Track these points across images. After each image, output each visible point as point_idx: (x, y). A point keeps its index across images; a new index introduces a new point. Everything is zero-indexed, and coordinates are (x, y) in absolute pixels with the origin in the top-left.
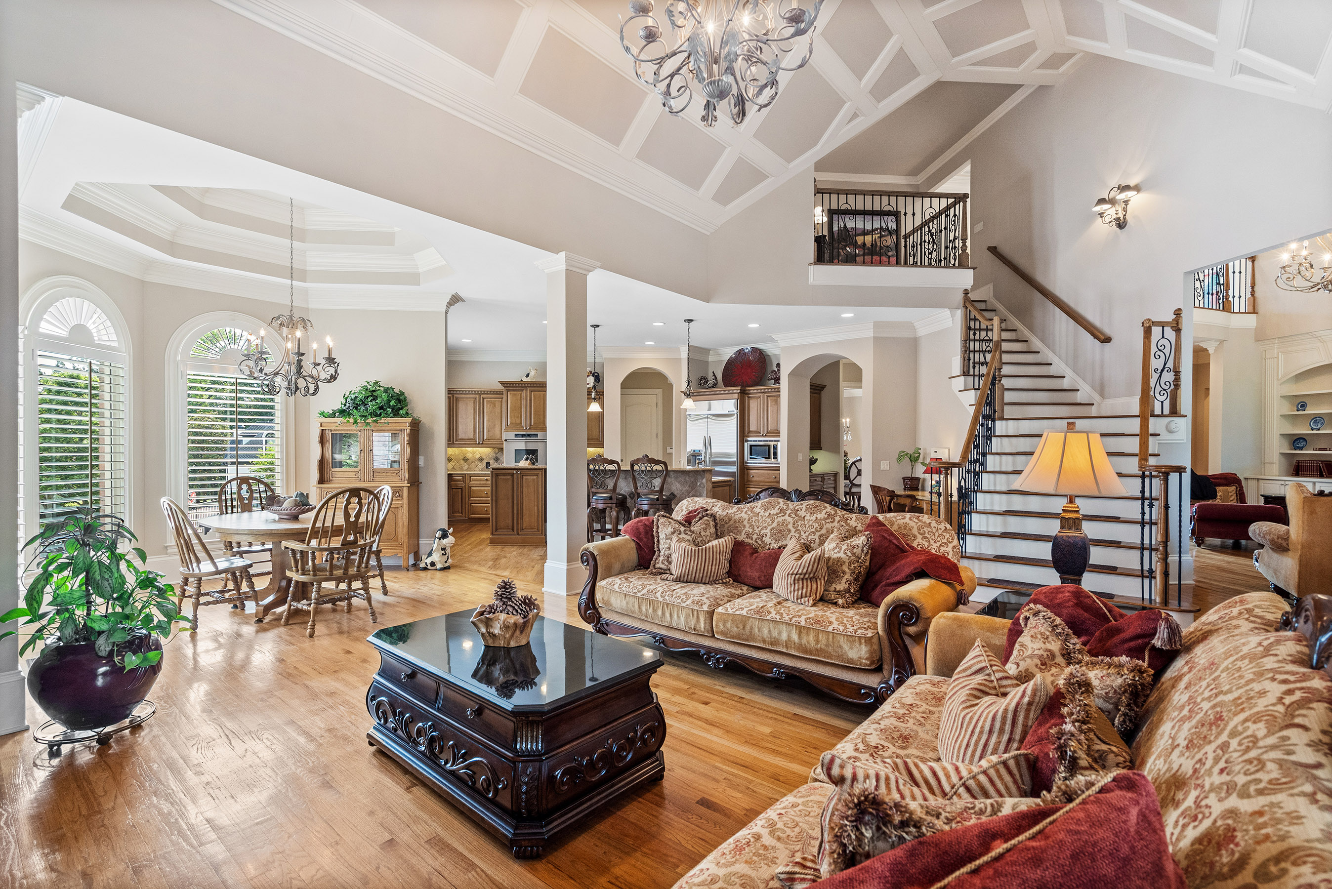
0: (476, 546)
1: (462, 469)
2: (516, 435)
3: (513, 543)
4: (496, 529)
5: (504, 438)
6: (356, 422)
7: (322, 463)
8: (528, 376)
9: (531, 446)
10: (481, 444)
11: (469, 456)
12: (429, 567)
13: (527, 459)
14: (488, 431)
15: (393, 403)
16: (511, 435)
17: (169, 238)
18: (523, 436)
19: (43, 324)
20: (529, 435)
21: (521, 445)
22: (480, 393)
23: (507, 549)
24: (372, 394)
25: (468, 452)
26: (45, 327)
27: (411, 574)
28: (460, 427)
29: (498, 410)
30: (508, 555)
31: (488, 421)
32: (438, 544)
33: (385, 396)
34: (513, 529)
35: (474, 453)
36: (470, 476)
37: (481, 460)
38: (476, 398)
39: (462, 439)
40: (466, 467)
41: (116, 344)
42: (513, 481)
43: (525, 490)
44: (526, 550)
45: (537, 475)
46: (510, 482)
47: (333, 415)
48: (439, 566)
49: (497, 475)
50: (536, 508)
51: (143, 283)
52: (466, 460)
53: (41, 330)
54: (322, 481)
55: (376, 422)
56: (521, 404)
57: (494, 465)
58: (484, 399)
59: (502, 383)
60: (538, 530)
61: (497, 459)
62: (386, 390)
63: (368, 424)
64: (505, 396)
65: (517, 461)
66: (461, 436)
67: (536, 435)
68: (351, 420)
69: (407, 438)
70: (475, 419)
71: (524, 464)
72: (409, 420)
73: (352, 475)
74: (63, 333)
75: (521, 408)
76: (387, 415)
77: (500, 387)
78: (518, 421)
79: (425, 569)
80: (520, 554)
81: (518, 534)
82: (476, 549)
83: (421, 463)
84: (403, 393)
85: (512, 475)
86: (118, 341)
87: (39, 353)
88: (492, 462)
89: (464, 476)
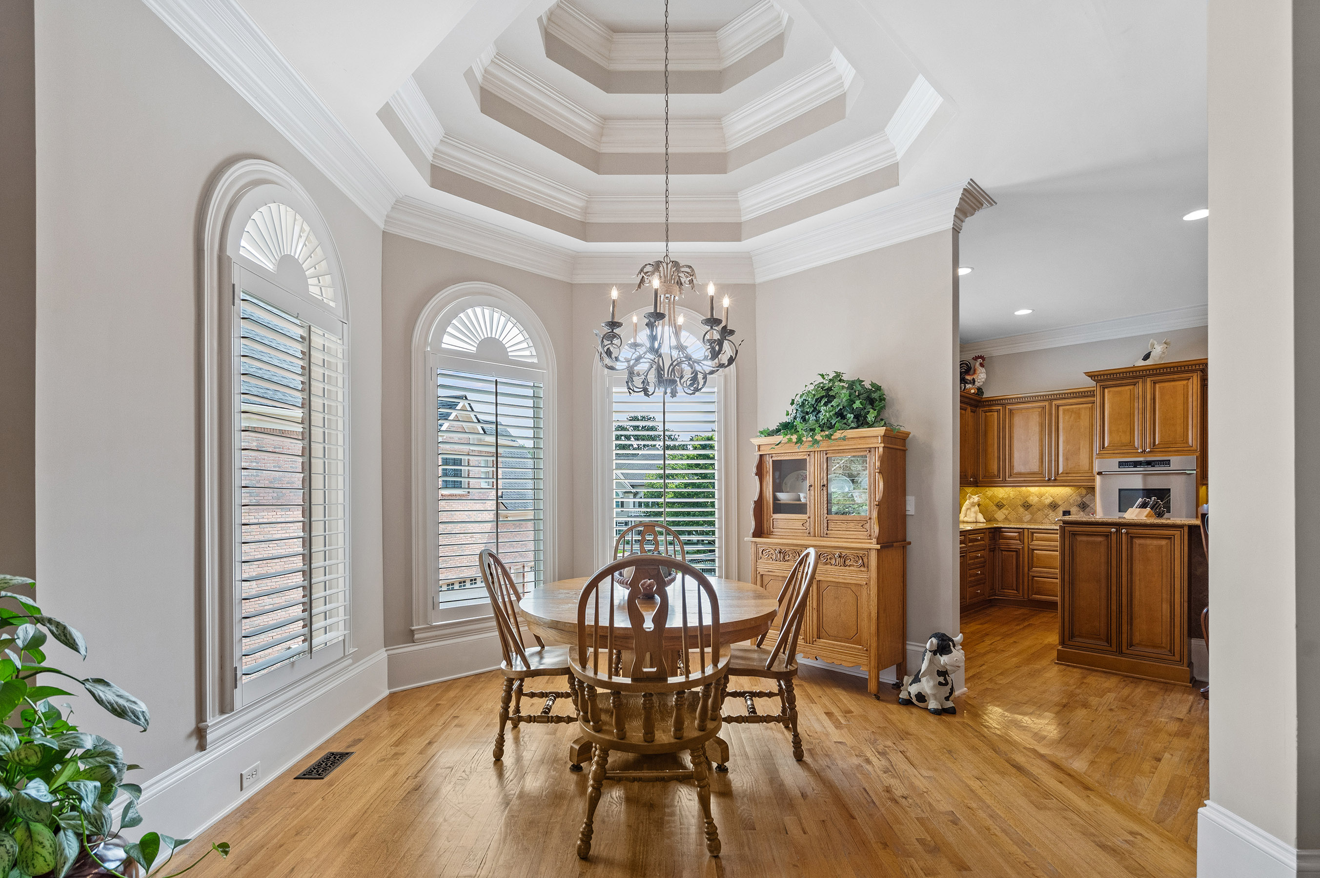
0: (1029, 660)
1: (1021, 521)
2: (1121, 464)
3: (1109, 670)
4: (1072, 636)
5: (1096, 469)
6: (799, 441)
7: (759, 505)
8: (1147, 357)
9: (1156, 483)
10: (1054, 481)
11: (1033, 500)
12: (914, 700)
13: (1144, 506)
14: (1066, 459)
15: (857, 404)
16: (1112, 464)
17: (578, 217)
18: (1136, 464)
19: (446, 339)
20: (1149, 463)
21: (1135, 481)
22: (1050, 398)
23: (1096, 681)
24: (826, 394)
25: (1030, 494)
26: (449, 342)
27: (874, 710)
28: (1016, 455)
29: (1085, 422)
30: (1094, 701)
31: (1067, 442)
32: (931, 662)
33: (844, 395)
34: (1109, 641)
35: (1041, 496)
36: (1032, 532)
37: (1054, 506)
38: (1044, 408)
39: (1020, 474)
40: (1028, 517)
41: (535, 360)
42: (1109, 548)
43: (1138, 567)
44: (1139, 691)
45: (1169, 538)
46: (1103, 549)
47: (777, 431)
48: (933, 705)
49: (1074, 534)
50: (1166, 607)
51: (571, 286)
52: (1027, 506)
53: (443, 346)
54: (759, 532)
55: (829, 437)
56: (1132, 408)
57: (1077, 516)
58: (1058, 407)
59: (1092, 375)
60: (1172, 651)
61: (1083, 506)
62: (852, 385)
63: (816, 442)
64: (1098, 399)
65: (1123, 507)
66: (1019, 467)
67: (1167, 463)
68: (794, 438)
69: (878, 464)
70: (1041, 441)
71: (1135, 514)
72: (880, 431)
73: (798, 525)
74: (471, 348)
75: (1131, 415)
76: (847, 426)
77: (1090, 383)
78: (1125, 439)
79: (908, 703)
80: (1126, 703)
81: (1121, 653)
82: (1025, 669)
83: (911, 507)
84: (878, 388)
85: (1108, 535)
86: (538, 356)
87: (439, 371)
88: (1074, 510)
89: (1021, 531)
